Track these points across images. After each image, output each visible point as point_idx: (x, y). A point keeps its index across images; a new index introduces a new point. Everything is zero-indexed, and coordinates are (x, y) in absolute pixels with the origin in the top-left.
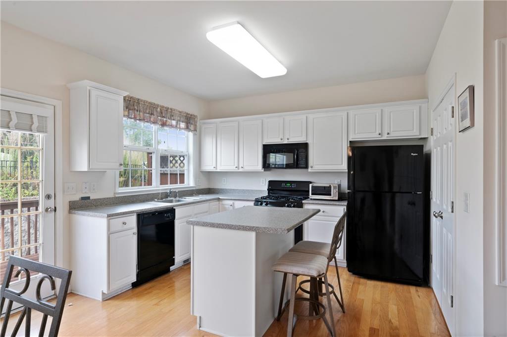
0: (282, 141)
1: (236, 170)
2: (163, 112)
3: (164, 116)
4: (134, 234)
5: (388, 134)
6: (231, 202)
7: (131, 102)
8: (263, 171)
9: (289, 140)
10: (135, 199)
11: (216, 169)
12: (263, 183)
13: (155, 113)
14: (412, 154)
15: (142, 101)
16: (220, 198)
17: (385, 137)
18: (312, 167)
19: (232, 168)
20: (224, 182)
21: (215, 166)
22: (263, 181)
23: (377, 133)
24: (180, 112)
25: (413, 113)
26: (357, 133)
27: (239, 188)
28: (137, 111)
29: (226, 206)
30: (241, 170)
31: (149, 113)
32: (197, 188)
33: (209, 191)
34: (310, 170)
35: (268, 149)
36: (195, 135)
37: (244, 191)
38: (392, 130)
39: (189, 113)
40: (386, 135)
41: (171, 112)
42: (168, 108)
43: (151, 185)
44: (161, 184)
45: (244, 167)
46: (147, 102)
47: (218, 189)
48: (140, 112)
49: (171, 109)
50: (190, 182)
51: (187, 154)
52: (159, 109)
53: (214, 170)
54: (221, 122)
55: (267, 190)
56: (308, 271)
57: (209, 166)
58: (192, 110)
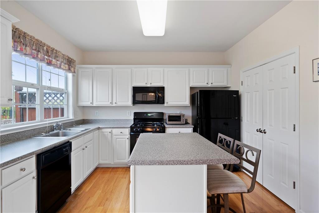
0: (146, 85)
1: (111, 105)
2: (49, 51)
3: (50, 55)
4: (33, 178)
5: (212, 84)
6: (110, 130)
7: (16, 33)
8: (132, 105)
9: (151, 85)
10: (20, 136)
11: (93, 104)
12: (129, 114)
13: (41, 51)
14: (234, 96)
15: (28, 35)
16: (100, 127)
17: (210, 85)
18: (167, 103)
19: (108, 104)
20: (97, 114)
21: (92, 102)
22: (129, 113)
23: (206, 83)
24: (63, 55)
25: (224, 72)
26: (195, 82)
27: (110, 119)
28: (24, 44)
29: (105, 133)
30: (114, 105)
31: (36, 50)
32: (76, 120)
33: (84, 122)
34: (165, 105)
35: (136, 90)
36: (73, 76)
37: (114, 120)
38: (213, 82)
39: (70, 57)
40: (211, 84)
41: (56, 53)
42: (54, 49)
43: (35, 120)
44: (45, 118)
45: (117, 103)
46: (34, 38)
47: (92, 120)
48: (26, 46)
49: (56, 51)
50: (70, 115)
51: (66, 91)
52: (45, 48)
53: (91, 105)
54: (97, 68)
55: (133, 119)
56: (241, 189)
57: (85, 102)
58: (72, 55)
